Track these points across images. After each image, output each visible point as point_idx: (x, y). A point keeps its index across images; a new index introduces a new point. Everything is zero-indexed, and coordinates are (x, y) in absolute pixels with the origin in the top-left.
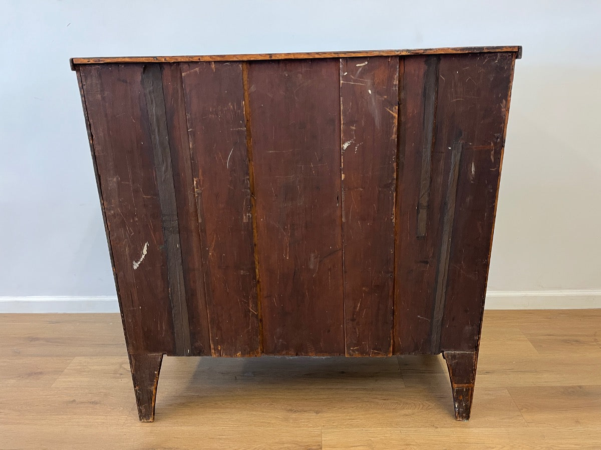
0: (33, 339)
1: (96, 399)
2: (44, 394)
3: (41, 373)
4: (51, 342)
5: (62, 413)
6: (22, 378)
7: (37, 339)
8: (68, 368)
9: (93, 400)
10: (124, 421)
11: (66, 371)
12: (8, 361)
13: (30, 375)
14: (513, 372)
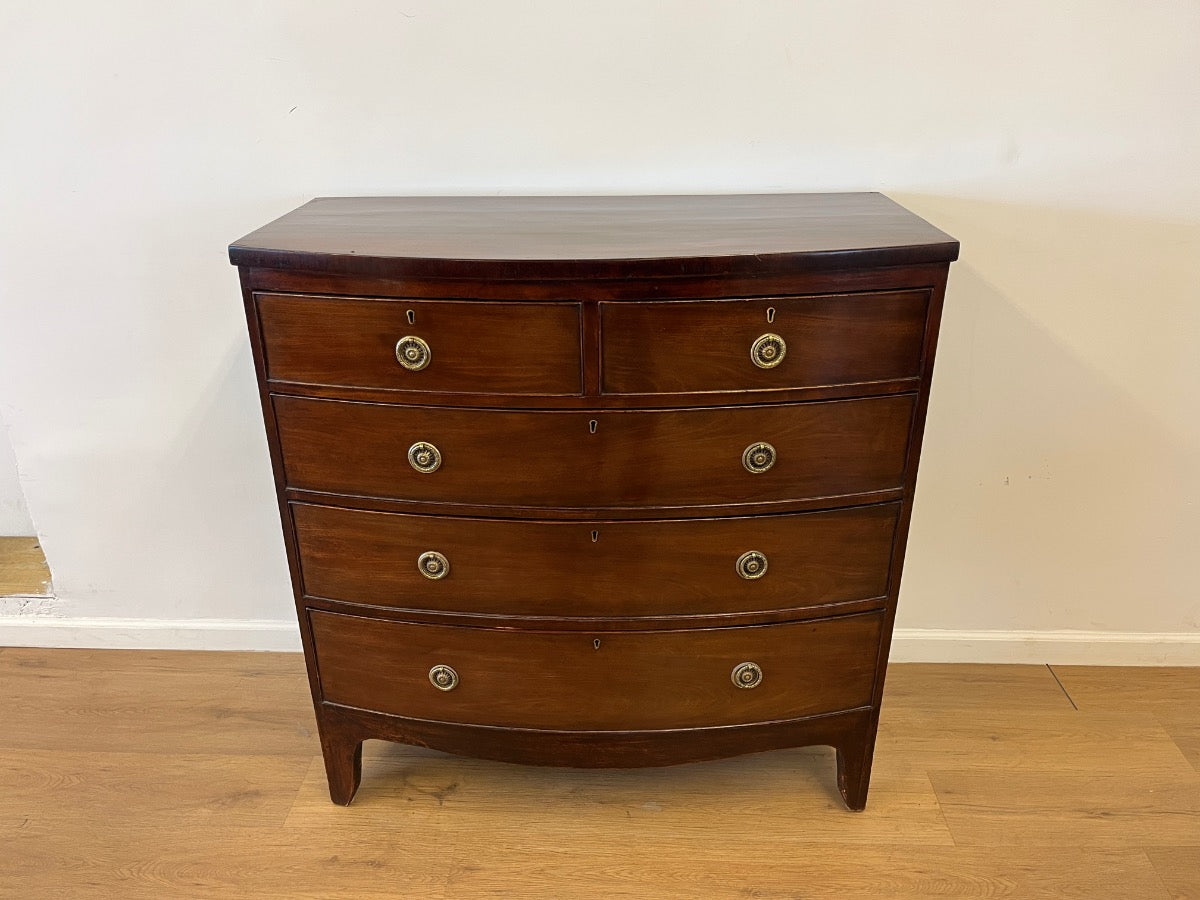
0: (222, 713)
1: (377, 854)
2: (274, 843)
3: (257, 793)
4: (258, 720)
5: (319, 886)
6: (223, 804)
7: (229, 713)
8: (306, 782)
9: (369, 859)
11: (303, 788)
12: (186, 764)
13: (237, 797)
14: (1152, 812)
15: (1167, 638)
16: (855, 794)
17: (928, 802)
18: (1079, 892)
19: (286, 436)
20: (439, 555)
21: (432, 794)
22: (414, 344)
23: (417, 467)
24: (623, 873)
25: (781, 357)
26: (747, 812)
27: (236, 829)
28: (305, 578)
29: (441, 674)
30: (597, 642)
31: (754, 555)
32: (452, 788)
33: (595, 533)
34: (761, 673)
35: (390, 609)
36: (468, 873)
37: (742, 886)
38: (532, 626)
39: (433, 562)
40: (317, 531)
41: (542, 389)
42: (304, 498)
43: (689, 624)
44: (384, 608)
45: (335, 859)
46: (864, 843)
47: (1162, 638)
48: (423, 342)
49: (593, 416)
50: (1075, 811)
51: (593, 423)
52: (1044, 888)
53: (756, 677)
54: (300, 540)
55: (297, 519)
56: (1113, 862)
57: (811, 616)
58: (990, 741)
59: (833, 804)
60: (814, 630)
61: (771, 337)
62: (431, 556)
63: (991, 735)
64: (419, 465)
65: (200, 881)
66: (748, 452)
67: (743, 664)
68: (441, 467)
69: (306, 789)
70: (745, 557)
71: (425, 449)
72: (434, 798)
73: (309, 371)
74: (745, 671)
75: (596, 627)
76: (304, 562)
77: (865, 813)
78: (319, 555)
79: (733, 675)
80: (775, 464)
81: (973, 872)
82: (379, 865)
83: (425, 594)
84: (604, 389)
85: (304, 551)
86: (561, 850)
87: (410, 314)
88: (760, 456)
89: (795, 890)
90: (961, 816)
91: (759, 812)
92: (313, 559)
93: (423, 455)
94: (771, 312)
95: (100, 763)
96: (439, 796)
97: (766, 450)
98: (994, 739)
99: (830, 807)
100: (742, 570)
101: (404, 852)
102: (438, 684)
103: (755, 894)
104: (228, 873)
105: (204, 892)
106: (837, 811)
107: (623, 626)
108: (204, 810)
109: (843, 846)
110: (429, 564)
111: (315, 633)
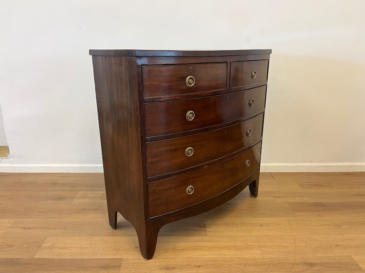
15: (298, 164)
19: (148, 118)
20: (191, 148)
22: (192, 78)
23: (189, 119)
25: (256, 76)
27: (59, 204)
28: (148, 171)
29: (189, 189)
34: (250, 162)
39: (190, 151)
40: (154, 151)
42: (152, 140)
44: (174, 172)
47: (297, 164)
54: (147, 157)
55: (148, 149)
67: (247, 161)
70: (248, 130)
76: (148, 165)
78: (154, 160)
79: (246, 164)
83: (186, 162)
87: (191, 69)
92: (152, 162)
93: (191, 115)
95: (22, 193)
100: (248, 134)
101: (103, 207)
102: (189, 193)
104: (56, 212)
105: (50, 215)
111: (149, 191)
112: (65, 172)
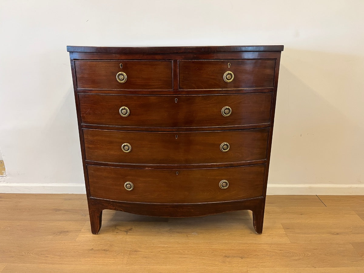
0: (57, 210)
1: (106, 248)
2: (73, 245)
3: (67, 232)
4: (69, 212)
5: (87, 257)
6: (56, 234)
7: (59, 210)
8: (84, 228)
9: (103, 249)
10: (126, 262)
11: (82, 230)
12: (45, 224)
13: (61, 232)
14: (352, 233)
16: (259, 228)
17: (282, 232)
18: (331, 255)
19: (82, 107)
20: (128, 144)
21: (124, 231)
22: (122, 74)
23: (122, 115)
24: (186, 252)
25: (232, 79)
26: (225, 235)
27: (61, 241)
28: (86, 154)
29: (128, 185)
30: (177, 173)
31: (225, 143)
32: (131, 229)
33: (177, 136)
34: (228, 184)
35: (113, 163)
36: (136, 252)
37: (224, 255)
38: (157, 167)
39: (126, 147)
40: (90, 138)
41: (161, 88)
42: (87, 127)
43: (206, 166)
44: (110, 163)
45: (92, 249)
46: (262, 242)
47: (351, 186)
48: (125, 74)
49: (176, 97)
50: (328, 233)
51: (176, 99)
52: (320, 254)
53: (227, 184)
54: (85, 141)
55: (84, 134)
56: (342, 247)
57: (244, 165)
58: (300, 215)
59: (252, 232)
60: (245, 169)
61: (230, 72)
62: (126, 145)
63: (301, 213)
64: (123, 114)
65: (48, 256)
66: (223, 109)
67: (223, 180)
68: (130, 115)
69: (84, 230)
70: (222, 144)
71: (124, 109)
72: (125, 232)
73: (90, 85)
74: (223, 183)
75: (177, 167)
76: (86, 149)
77: (262, 235)
78: (91, 146)
79: (219, 184)
80: (232, 113)
81: (297, 250)
82: (107, 251)
83: (124, 157)
84: (180, 88)
85: (86, 145)
86: (166, 246)
87: (121, 65)
88: (227, 111)
89: (241, 256)
90: (292, 235)
91: (229, 235)
92: (89, 148)
93: (124, 111)
94: (229, 64)
95: (18, 224)
96: (127, 232)
97: (228, 109)
98: (301, 214)
99: (251, 233)
100: (222, 148)
101: (114, 247)
102: (127, 188)
103: (228, 257)
104: (57, 253)
105: (49, 259)
106: (253, 234)
107: (185, 167)
108: (50, 236)
109: (256, 244)
110: (125, 147)
111: (89, 173)
112: (70, 193)
